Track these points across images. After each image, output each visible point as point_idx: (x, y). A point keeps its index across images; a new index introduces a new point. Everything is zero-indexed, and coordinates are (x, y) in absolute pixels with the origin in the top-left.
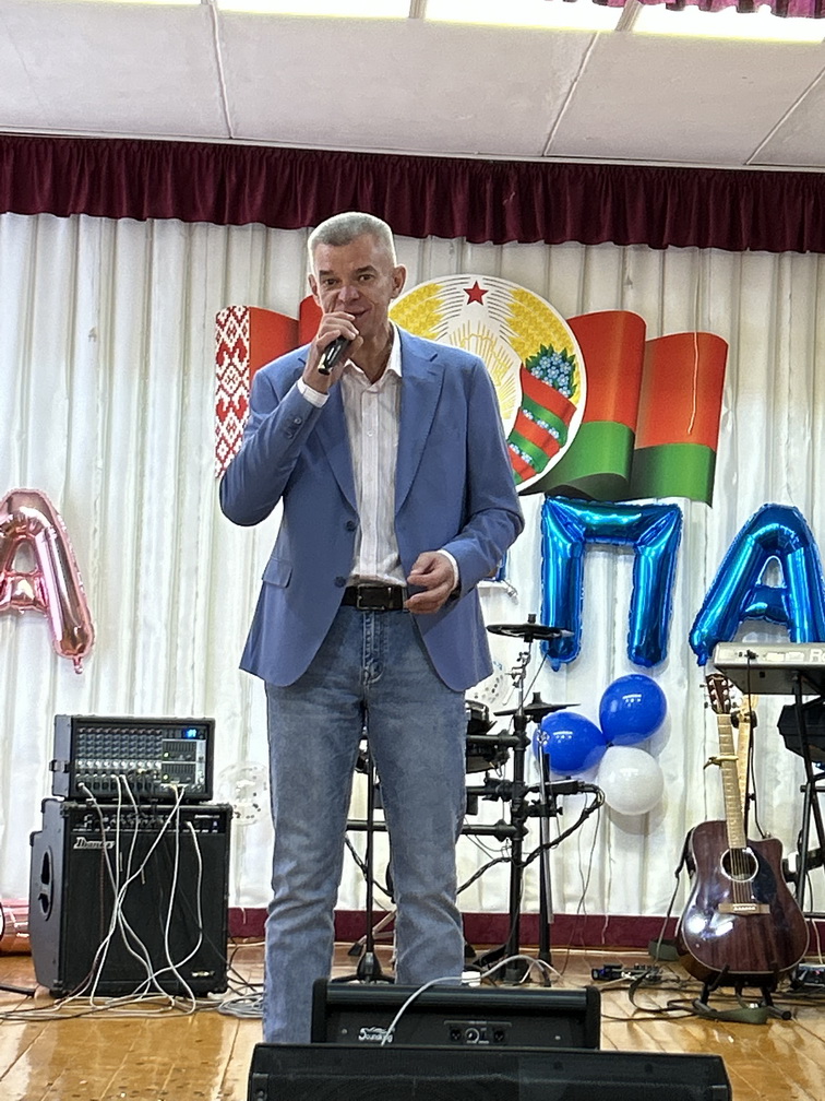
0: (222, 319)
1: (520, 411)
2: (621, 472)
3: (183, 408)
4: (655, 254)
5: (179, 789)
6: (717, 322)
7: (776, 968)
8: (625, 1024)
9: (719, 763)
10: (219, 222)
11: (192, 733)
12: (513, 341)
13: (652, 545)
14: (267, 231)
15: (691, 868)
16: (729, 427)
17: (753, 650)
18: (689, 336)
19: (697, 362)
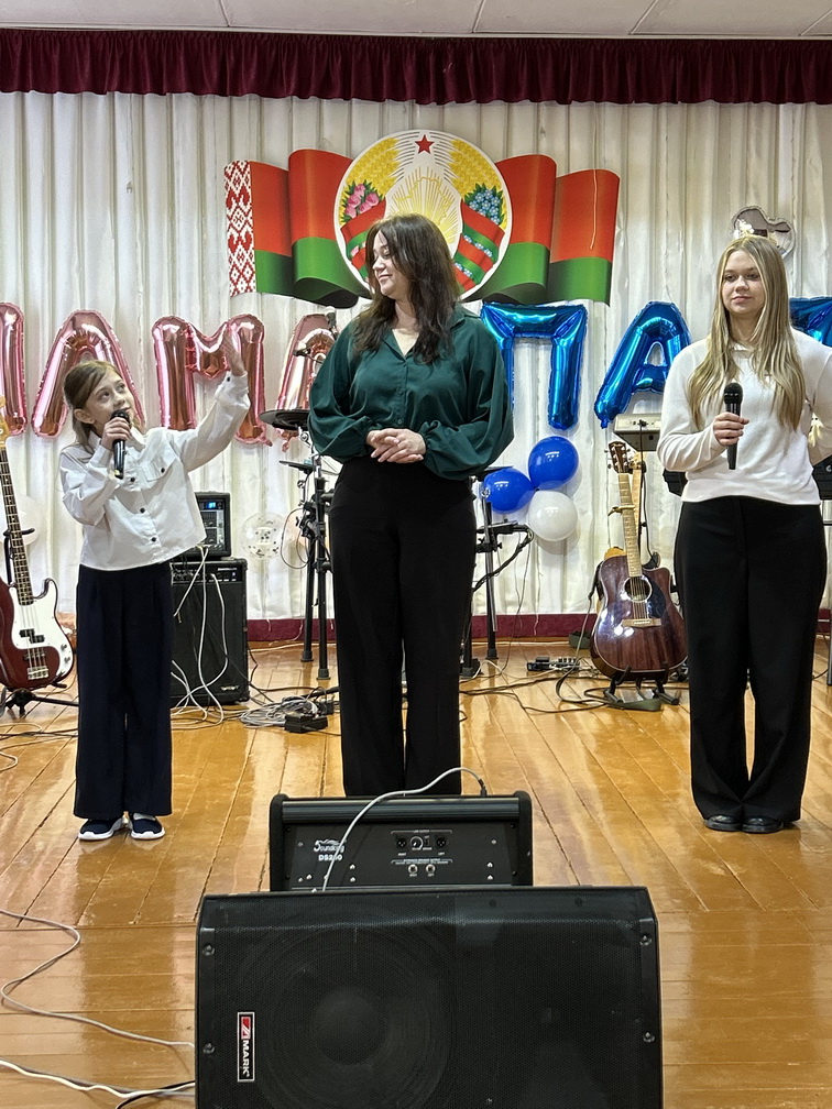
0: (229, 172)
1: (462, 236)
2: (541, 282)
3: (203, 244)
4: (562, 109)
5: (204, 549)
6: (611, 161)
7: (666, 667)
8: (553, 715)
9: (621, 511)
10: (223, 94)
11: (212, 505)
12: (455, 182)
13: (564, 337)
14: (261, 101)
15: (601, 593)
16: (622, 244)
17: (644, 420)
18: (590, 172)
19: (596, 193)
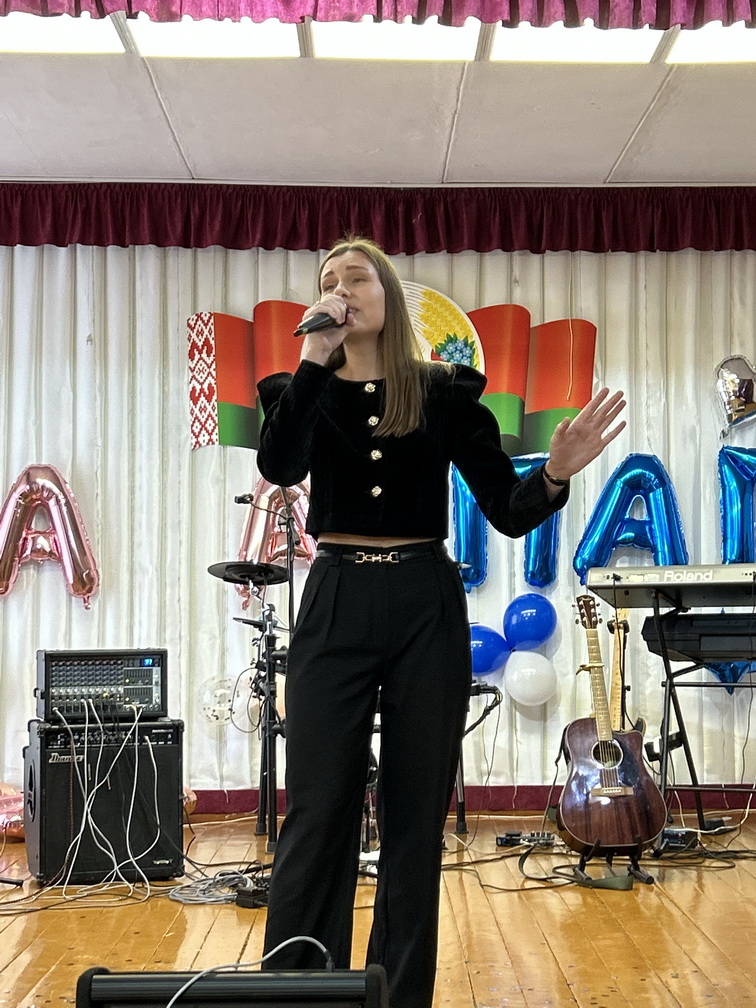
0: (192, 323)
2: (516, 433)
3: (164, 397)
4: (536, 258)
5: (138, 709)
6: (587, 310)
7: (639, 840)
8: (515, 894)
9: (589, 669)
10: (187, 245)
11: (148, 661)
12: (425, 332)
14: (226, 254)
15: (567, 758)
17: (618, 573)
18: (565, 322)
19: (572, 343)
